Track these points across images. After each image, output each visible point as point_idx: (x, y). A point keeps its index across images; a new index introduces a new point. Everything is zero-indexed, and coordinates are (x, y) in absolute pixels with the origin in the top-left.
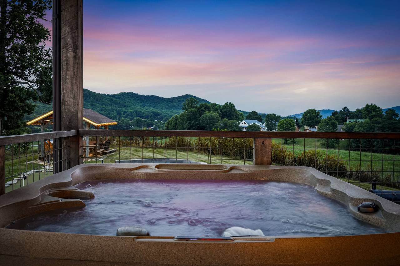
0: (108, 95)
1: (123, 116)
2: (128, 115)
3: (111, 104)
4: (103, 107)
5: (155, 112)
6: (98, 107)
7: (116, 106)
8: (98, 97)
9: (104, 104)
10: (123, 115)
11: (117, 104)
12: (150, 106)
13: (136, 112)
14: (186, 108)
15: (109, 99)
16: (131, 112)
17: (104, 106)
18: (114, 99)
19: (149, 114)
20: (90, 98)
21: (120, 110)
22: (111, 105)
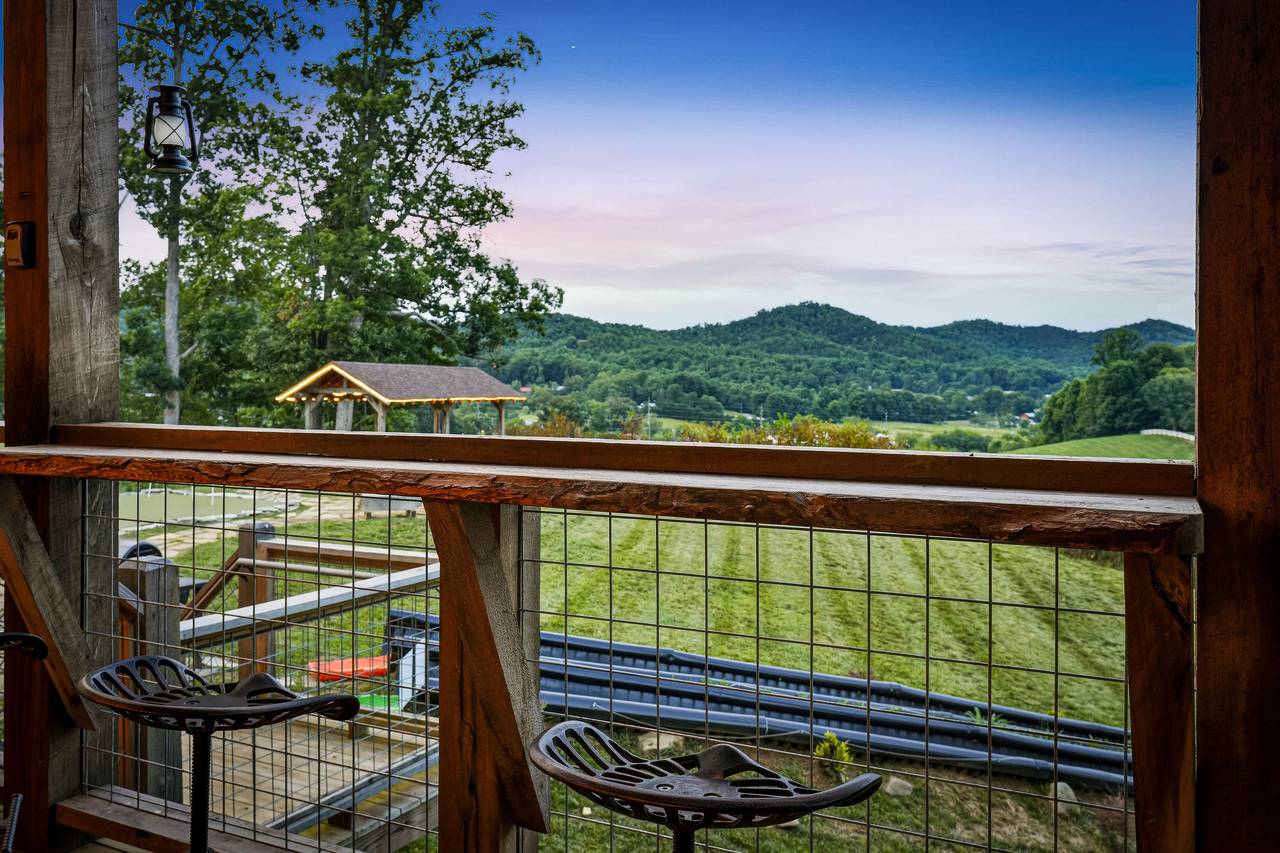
0: (920, 330)
1: (954, 383)
2: (969, 381)
3: (926, 353)
4: (903, 362)
5: (1048, 373)
6: (889, 362)
7: (940, 357)
8: (890, 336)
9: (906, 354)
10: (957, 380)
11: (939, 351)
12: (1037, 356)
13: (992, 373)
14: (1103, 359)
15: (919, 338)
16: (978, 374)
17: (905, 358)
18: (932, 338)
19: (1028, 377)
20: (869, 340)
21: (948, 369)
22: (922, 354)
